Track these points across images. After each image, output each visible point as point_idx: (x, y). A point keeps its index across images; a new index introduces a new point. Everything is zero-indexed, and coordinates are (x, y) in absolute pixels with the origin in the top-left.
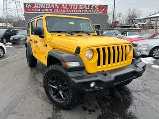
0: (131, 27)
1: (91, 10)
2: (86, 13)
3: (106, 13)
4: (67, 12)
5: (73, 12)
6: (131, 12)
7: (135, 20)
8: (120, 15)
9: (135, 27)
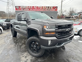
0: (70, 17)
1: (49, 9)
2: (46, 10)
3: (57, 10)
4: (36, 10)
5: (40, 10)
6: (71, 9)
7: (73, 14)
8: (65, 11)
9: (72, 17)
